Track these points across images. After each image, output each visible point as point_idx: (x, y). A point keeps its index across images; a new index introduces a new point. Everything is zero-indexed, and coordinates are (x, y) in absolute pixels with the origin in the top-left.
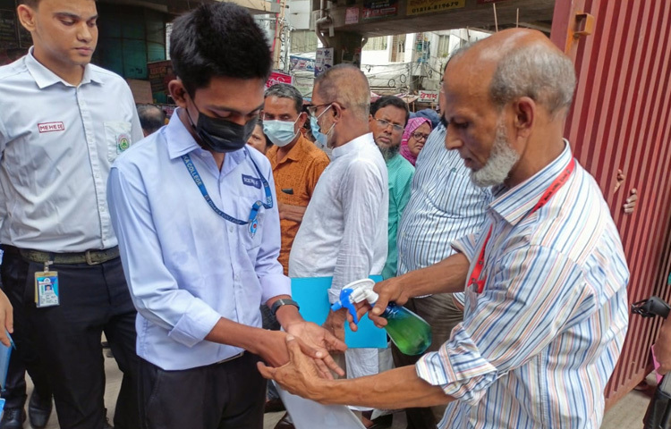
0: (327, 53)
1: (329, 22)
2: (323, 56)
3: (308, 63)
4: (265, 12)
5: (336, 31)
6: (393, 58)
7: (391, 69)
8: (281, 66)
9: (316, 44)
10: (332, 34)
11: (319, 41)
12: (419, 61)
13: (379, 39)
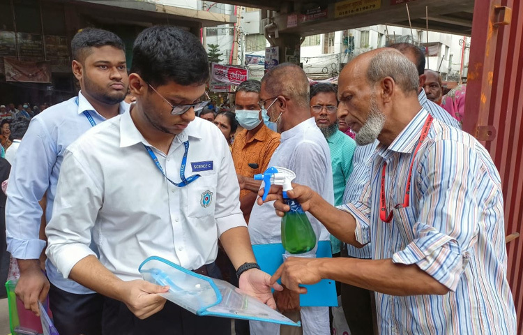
0: (273, 50)
1: (275, 26)
2: (271, 53)
3: (259, 59)
4: (225, 23)
5: (280, 33)
6: (326, 51)
7: (324, 59)
8: (239, 63)
9: (265, 44)
10: (277, 36)
11: (267, 42)
12: (346, 52)
13: (314, 37)
